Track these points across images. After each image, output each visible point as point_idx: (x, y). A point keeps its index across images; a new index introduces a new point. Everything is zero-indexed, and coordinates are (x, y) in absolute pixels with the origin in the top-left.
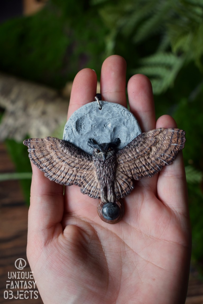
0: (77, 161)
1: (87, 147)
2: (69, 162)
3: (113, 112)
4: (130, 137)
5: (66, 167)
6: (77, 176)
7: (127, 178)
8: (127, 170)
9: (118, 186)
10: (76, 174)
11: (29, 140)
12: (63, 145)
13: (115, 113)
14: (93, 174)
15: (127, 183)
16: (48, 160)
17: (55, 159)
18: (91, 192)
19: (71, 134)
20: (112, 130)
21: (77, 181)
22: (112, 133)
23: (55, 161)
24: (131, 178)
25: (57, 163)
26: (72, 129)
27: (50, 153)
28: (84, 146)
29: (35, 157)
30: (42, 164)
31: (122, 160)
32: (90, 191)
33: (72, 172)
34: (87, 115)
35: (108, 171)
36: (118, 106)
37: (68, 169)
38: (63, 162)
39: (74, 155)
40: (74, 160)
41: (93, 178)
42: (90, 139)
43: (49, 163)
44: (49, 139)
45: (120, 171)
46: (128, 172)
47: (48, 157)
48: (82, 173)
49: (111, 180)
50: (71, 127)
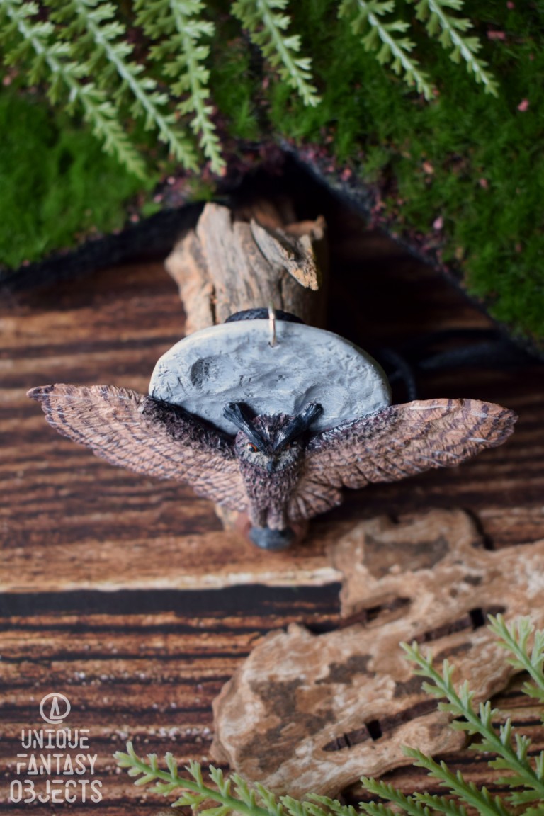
0: (189, 453)
2: (166, 451)
3: (311, 357)
4: (353, 408)
7: (327, 490)
8: (329, 478)
11: (43, 392)
13: (318, 359)
15: (326, 497)
19: (176, 388)
20: (304, 391)
22: (301, 396)
24: (339, 487)
26: (179, 378)
27: (110, 425)
28: (213, 413)
29: (65, 426)
31: (321, 463)
34: (228, 355)
36: (331, 345)
39: (183, 441)
40: (182, 450)
42: (232, 404)
44: (106, 394)
45: (310, 480)
46: (331, 480)
49: (282, 501)
50: (177, 373)
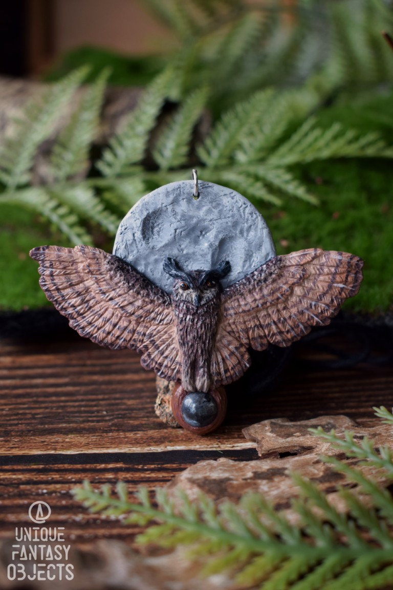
0: (139, 303)
1: (162, 273)
2: (123, 302)
3: (221, 207)
4: (251, 261)
5: (116, 311)
6: (138, 333)
7: (238, 346)
8: (239, 328)
9: (219, 361)
10: (135, 328)
11: (41, 249)
12: (112, 266)
13: (225, 209)
14: (169, 332)
15: (238, 355)
16: (79, 294)
17: (93, 294)
18: (163, 368)
19: (131, 245)
20: (217, 243)
21: (135, 343)
22: (216, 249)
23: (94, 298)
24: (247, 346)
25: (96, 302)
26: (134, 234)
27: (84, 281)
28: (157, 271)
29: (52, 285)
30: (66, 302)
31: (233, 308)
32: (161, 365)
33: (128, 323)
34: (167, 209)
35: (203, 329)
36: (232, 195)
37: (119, 317)
38: (110, 302)
39: (135, 290)
40: (134, 300)
41: (169, 341)
42: (169, 259)
43: (82, 300)
44: (84, 250)
45: (225, 330)
46: (241, 333)
47: (80, 288)
48: (148, 328)
49: (206, 348)
50: (133, 229)
